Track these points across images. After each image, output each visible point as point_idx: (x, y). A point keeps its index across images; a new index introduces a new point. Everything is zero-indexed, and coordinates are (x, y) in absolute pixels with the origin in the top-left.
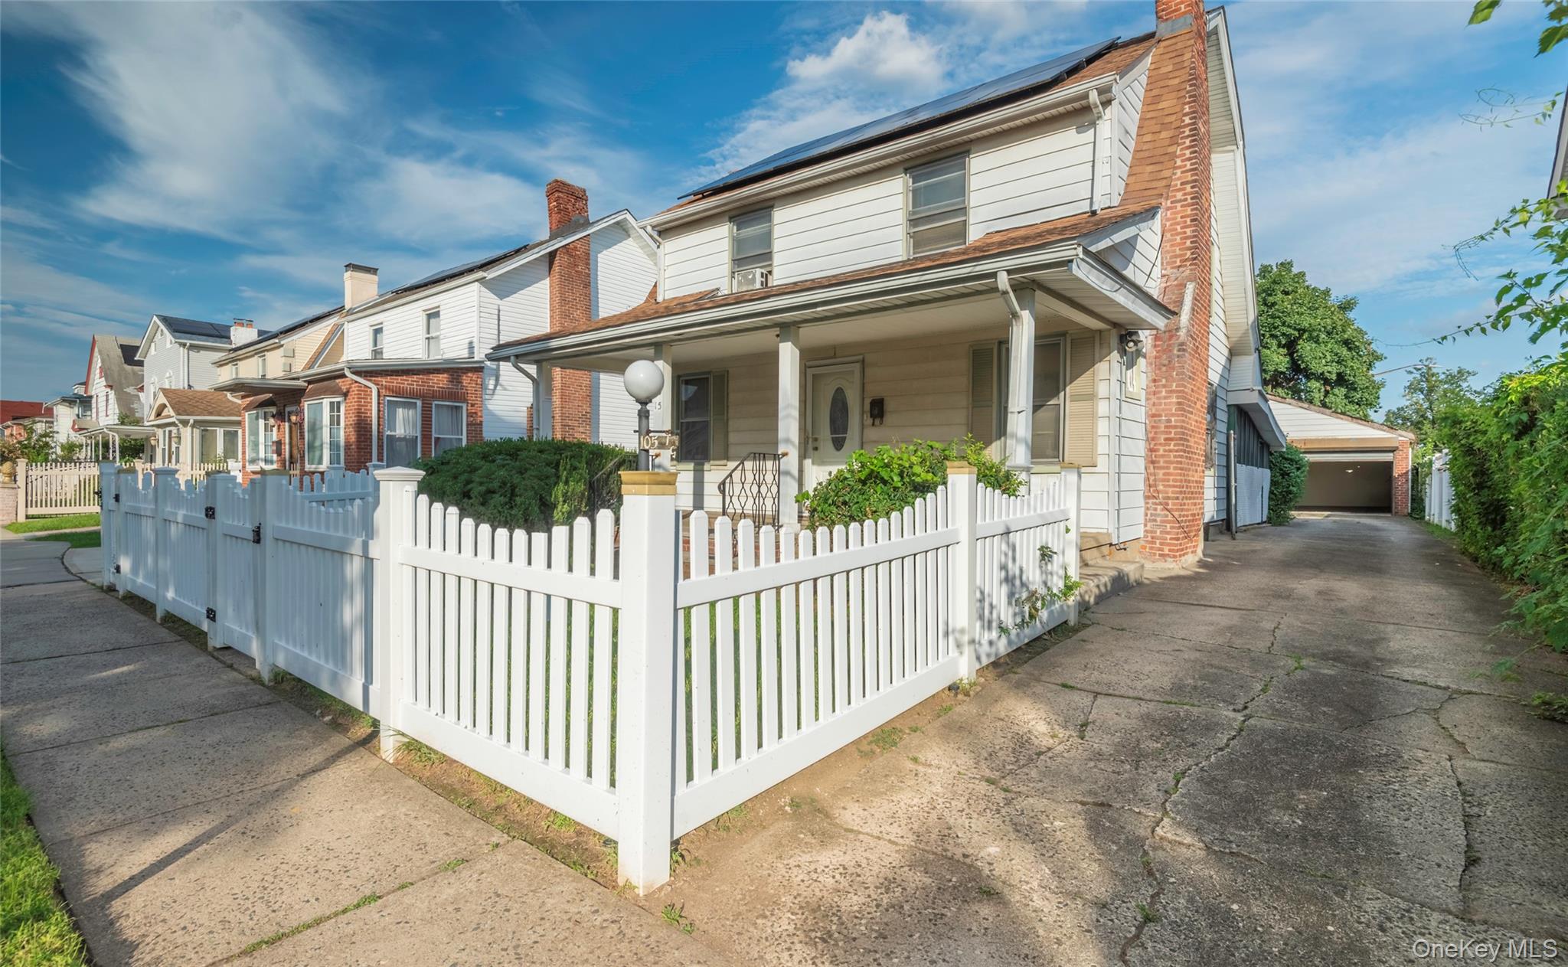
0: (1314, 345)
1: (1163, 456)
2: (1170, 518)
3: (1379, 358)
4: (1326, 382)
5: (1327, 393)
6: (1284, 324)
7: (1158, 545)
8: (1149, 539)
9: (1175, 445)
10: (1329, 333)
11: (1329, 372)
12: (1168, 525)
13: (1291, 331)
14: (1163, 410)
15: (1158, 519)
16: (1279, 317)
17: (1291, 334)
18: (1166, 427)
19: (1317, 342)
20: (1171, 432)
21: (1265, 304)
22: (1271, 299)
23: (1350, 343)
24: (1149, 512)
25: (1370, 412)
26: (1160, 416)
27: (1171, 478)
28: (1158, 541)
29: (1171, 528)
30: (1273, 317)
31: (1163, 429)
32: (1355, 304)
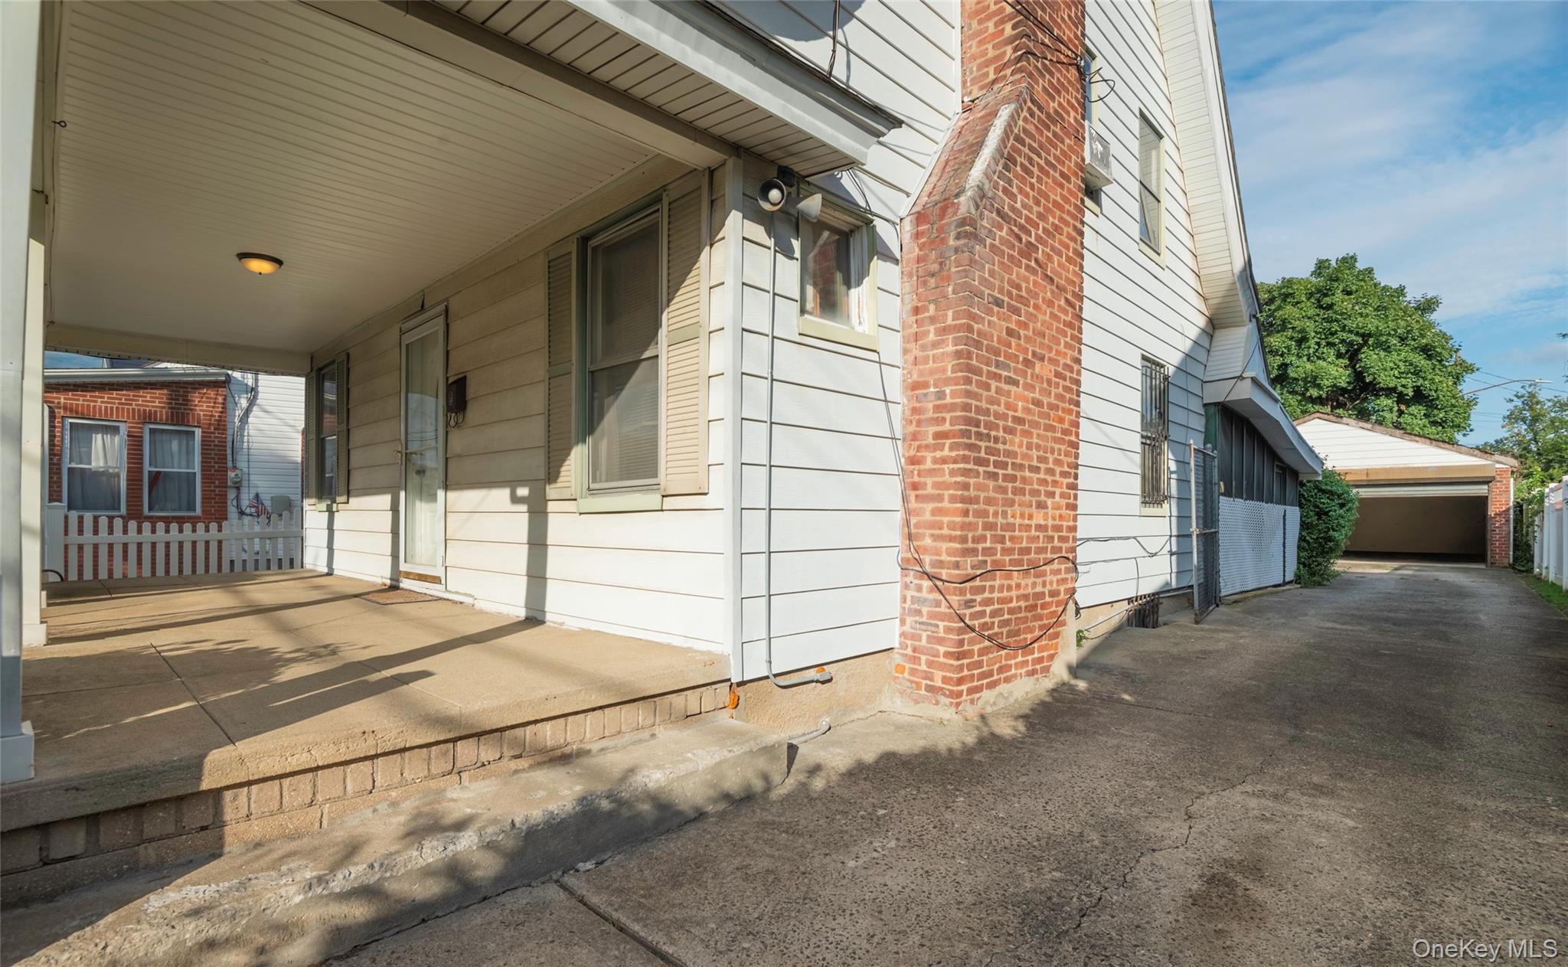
0: (1382, 354)
1: (931, 472)
2: (944, 609)
3: (1470, 369)
4: (1401, 399)
5: (1401, 413)
6: (1343, 329)
7: (924, 667)
8: (909, 651)
9: (951, 449)
10: (1402, 339)
11: (1403, 386)
12: (941, 624)
13: (1353, 337)
14: (931, 372)
15: (925, 610)
16: (1337, 320)
17: (1353, 341)
18: (937, 408)
19: (1387, 350)
20: (944, 419)
21: (1321, 307)
22: (1327, 300)
23: (1430, 350)
24: (909, 594)
25: (1459, 437)
26: (926, 385)
27: (946, 519)
28: (923, 658)
29: (948, 630)
30: (1329, 320)
31: (930, 414)
32: (1437, 303)
